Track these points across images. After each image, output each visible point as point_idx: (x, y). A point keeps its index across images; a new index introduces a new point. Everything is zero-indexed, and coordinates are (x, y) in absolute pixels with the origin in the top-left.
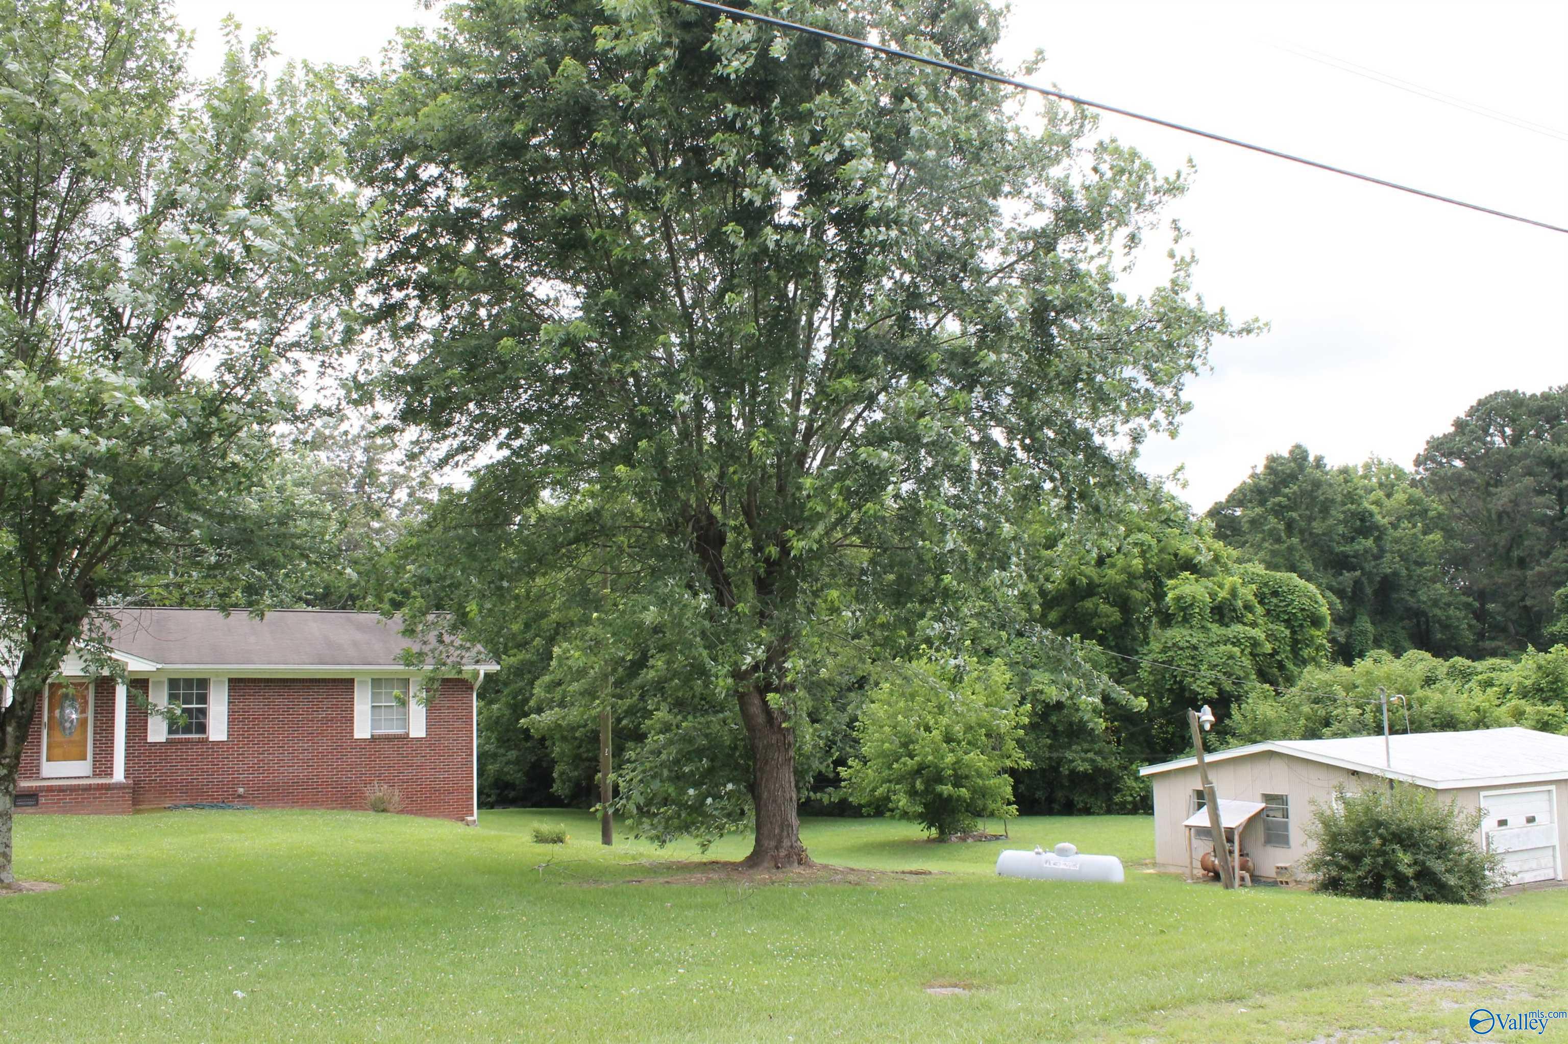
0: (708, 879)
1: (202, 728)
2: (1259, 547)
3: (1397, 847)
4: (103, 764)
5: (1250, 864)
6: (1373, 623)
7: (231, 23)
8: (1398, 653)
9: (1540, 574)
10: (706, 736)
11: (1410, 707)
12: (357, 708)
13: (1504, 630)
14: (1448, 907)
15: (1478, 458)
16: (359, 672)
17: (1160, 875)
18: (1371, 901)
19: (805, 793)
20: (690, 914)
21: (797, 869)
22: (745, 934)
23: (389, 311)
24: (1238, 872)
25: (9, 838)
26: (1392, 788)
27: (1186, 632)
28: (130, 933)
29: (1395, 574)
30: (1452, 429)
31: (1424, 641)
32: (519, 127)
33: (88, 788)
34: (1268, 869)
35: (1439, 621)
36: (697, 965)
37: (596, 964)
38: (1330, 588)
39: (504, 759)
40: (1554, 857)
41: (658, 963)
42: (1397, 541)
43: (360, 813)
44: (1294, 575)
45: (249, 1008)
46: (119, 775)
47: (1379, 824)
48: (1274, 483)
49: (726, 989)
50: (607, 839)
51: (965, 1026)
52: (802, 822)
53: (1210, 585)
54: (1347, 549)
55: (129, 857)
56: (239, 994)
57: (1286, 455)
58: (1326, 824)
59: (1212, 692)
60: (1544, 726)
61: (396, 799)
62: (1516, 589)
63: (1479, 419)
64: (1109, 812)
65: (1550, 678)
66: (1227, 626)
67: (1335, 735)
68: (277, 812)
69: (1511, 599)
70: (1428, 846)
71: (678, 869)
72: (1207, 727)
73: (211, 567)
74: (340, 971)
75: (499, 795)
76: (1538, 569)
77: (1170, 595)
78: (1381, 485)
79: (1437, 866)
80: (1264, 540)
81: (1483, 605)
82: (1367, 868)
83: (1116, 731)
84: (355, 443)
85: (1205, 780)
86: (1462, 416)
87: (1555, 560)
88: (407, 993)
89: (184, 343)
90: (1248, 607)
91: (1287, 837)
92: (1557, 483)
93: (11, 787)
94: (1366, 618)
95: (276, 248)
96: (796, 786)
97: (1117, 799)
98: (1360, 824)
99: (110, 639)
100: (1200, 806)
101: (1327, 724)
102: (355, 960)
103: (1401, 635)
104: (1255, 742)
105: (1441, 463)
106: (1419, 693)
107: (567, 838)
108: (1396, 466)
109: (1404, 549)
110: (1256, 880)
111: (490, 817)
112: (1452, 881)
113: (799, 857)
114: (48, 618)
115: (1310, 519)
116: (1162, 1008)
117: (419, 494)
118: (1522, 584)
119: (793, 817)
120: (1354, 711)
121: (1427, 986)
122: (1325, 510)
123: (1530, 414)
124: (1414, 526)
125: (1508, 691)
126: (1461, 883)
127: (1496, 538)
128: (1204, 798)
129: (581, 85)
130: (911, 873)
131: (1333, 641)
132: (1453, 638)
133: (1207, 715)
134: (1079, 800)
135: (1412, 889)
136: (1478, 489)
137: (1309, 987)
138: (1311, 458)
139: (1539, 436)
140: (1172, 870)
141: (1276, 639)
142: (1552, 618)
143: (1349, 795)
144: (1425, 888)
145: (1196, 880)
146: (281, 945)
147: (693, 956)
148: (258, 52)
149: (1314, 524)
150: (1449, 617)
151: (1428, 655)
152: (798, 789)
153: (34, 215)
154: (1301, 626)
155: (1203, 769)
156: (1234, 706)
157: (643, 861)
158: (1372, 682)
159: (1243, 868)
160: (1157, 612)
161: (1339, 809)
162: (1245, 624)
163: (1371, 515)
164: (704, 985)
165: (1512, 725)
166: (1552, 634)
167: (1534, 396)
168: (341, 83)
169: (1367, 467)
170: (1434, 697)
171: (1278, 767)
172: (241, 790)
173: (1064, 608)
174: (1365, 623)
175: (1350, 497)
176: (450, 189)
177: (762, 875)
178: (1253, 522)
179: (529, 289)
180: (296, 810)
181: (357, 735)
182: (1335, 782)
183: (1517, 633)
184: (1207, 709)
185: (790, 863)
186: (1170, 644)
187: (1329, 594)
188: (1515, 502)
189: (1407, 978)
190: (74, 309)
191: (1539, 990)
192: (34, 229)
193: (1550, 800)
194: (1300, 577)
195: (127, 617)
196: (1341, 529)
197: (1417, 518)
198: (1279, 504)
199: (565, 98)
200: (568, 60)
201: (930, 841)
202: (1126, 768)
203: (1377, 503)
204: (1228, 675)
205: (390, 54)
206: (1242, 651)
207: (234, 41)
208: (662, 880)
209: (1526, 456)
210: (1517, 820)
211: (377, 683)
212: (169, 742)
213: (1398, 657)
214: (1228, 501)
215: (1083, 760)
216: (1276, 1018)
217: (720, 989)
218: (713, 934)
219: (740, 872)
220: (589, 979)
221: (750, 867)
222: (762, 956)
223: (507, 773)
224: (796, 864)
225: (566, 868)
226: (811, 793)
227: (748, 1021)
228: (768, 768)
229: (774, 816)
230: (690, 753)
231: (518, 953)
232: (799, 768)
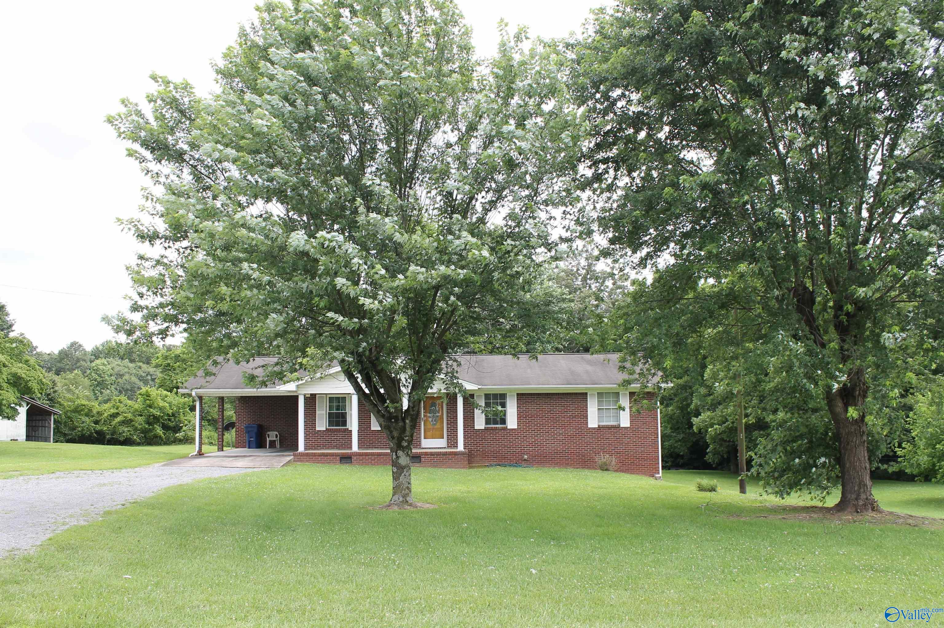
0: (810, 517)
1: (503, 421)
4: (452, 441)
7: (503, 24)
10: (807, 426)
12: (590, 410)
16: (589, 389)
19: (875, 465)
20: (800, 539)
21: (871, 514)
22: (838, 554)
23: (598, 178)
25: (410, 479)
28: (473, 533)
32: (668, 58)
33: (445, 454)
36: (808, 572)
37: (742, 566)
39: (675, 439)
41: (782, 569)
43: (593, 471)
45: (540, 579)
46: (461, 447)
49: (829, 589)
50: (743, 490)
52: (873, 483)
55: (469, 492)
56: (534, 572)
61: (613, 463)
68: (546, 469)
71: (790, 510)
73: (508, 332)
74: (589, 562)
75: (673, 462)
84: (580, 255)
88: (628, 577)
89: (487, 206)
93: (409, 453)
95: (529, 146)
96: (869, 459)
99: (457, 372)
102: (596, 556)
107: (718, 489)
111: (668, 475)
113: (873, 506)
114: (424, 362)
117: (619, 283)
119: (868, 482)
129: (705, 26)
146: (554, 545)
147: (805, 566)
148: (518, 38)
152: (870, 463)
153: (405, 143)
157: (767, 504)
164: (814, 585)
168: (561, 48)
172: (526, 457)
176: (629, 102)
177: (847, 516)
179: (681, 156)
180: (557, 468)
181: (590, 426)
185: (867, 510)
190: (428, 192)
192: (406, 152)
195: (464, 359)
199: (695, 37)
200: (695, 13)
205: (587, 26)
207: (504, 34)
208: (780, 517)
211: (600, 395)
212: (486, 429)
217: (824, 588)
218: (817, 553)
219: (832, 514)
220: (738, 576)
221: (839, 511)
222: (851, 569)
223: (675, 447)
224: (870, 510)
225: (719, 507)
226: (880, 465)
227: (845, 610)
228: (849, 447)
229: (854, 478)
230: (796, 437)
231: (693, 557)
232: (871, 448)
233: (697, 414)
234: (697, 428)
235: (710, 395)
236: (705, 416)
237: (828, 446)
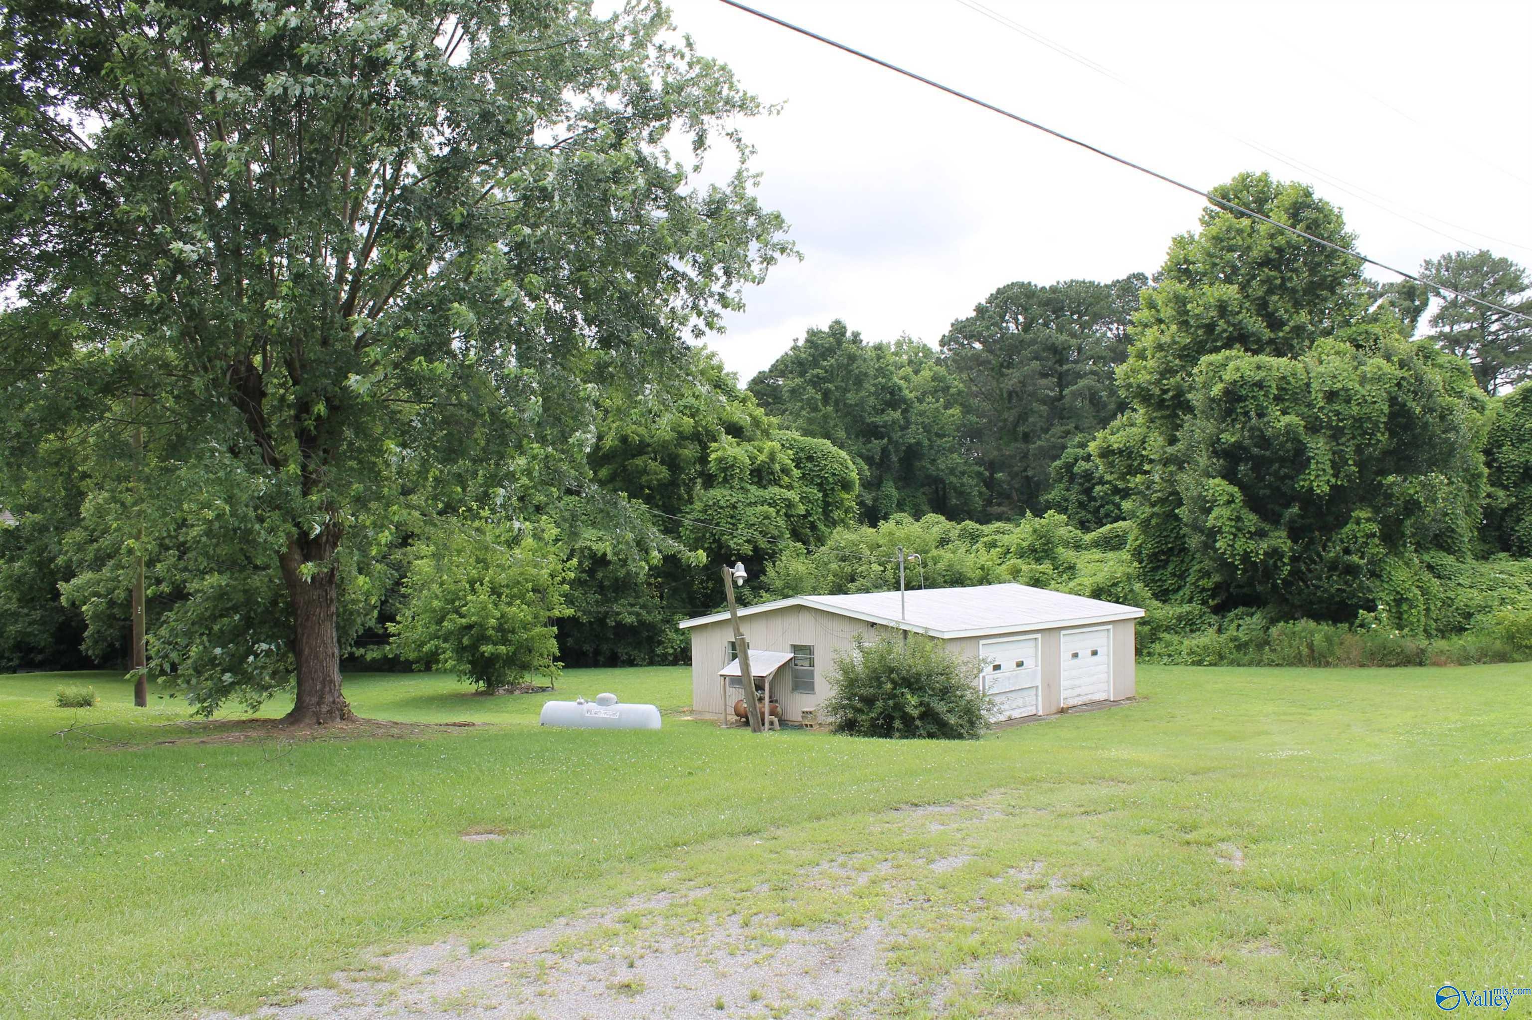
0: (246, 737)
2: (798, 415)
3: (906, 690)
5: (779, 709)
6: (897, 488)
8: (917, 516)
9: (1040, 447)
10: (244, 592)
11: (925, 565)
13: (1008, 497)
14: (944, 743)
15: (994, 341)
17: (696, 721)
18: (881, 740)
19: (348, 649)
20: (225, 773)
21: (339, 724)
22: (280, 790)
24: (767, 718)
26: (905, 638)
27: (726, 492)
29: (919, 443)
30: (973, 314)
31: (941, 506)
34: (795, 716)
35: (955, 489)
36: (228, 824)
37: (118, 829)
38: (861, 456)
39: (27, 619)
40: (1037, 695)
41: (186, 824)
42: (921, 414)
44: (828, 442)
47: (892, 670)
48: (813, 356)
49: (257, 846)
50: (140, 700)
51: (497, 869)
52: (345, 678)
53: (750, 448)
54: (878, 420)
57: (826, 329)
58: (845, 672)
59: (747, 549)
60: (1036, 583)
62: (1021, 461)
63: (997, 306)
64: (651, 663)
65: (1043, 540)
66: (765, 488)
67: (859, 590)
69: (1016, 469)
70: (933, 690)
71: (215, 728)
72: (740, 582)
75: (22, 659)
76: (1039, 443)
77: (713, 456)
78: (910, 362)
79: (940, 707)
80: (802, 408)
81: (992, 475)
82: (879, 711)
83: (659, 587)
85: (738, 632)
86: (983, 302)
87: (1053, 436)
90: (785, 471)
91: (813, 683)
92: (1059, 368)
94: (891, 483)
96: (339, 641)
97: (659, 650)
98: (875, 671)
100: (734, 657)
101: (853, 580)
103: (922, 499)
104: (786, 597)
105: (963, 345)
106: (934, 552)
107: (98, 700)
108: (925, 346)
109: (927, 421)
110: (784, 724)
111: (11, 682)
112: (952, 720)
113: (342, 712)
115: (846, 390)
116: (685, 844)
118: (1025, 456)
119: (337, 676)
120: (876, 567)
121: (920, 811)
122: (859, 382)
123: (1040, 304)
124: (937, 401)
125: (1008, 552)
126: (960, 722)
127: (1006, 415)
128: (738, 650)
130: (454, 725)
131: (861, 504)
132: (966, 504)
133: (740, 571)
134: (622, 651)
135: (917, 727)
136: (992, 369)
137: (819, 818)
138: (849, 334)
139: (1046, 325)
140: (708, 717)
141: (809, 502)
142: (1048, 487)
143: (866, 645)
144: (928, 727)
145: (730, 725)
147: (225, 815)
149: (849, 395)
150: (963, 485)
151: (942, 518)
152: (341, 647)
154: (833, 489)
155: (735, 622)
156: (769, 565)
157: (179, 721)
158: (893, 543)
159: (772, 713)
160: (701, 474)
161: (857, 657)
162: (781, 487)
163: (900, 389)
164: (234, 844)
165: (1010, 582)
166: (1047, 501)
167: (1043, 288)
169: (899, 344)
170: (946, 556)
171: (805, 619)
173: (614, 466)
174: (890, 489)
175: (881, 371)
177: (303, 731)
178: (793, 391)
182: (855, 634)
183: (1019, 501)
184: (740, 565)
185: (333, 719)
186: (711, 503)
187: (859, 460)
188: (1023, 383)
189: (903, 806)
191: (1011, 810)
193: (1036, 647)
194: (834, 443)
196: (872, 401)
197: (940, 394)
198: (817, 376)
201: (478, 694)
202: (668, 622)
203: (906, 378)
204: (764, 534)
206: (778, 512)
208: (198, 740)
209: (1033, 342)
210: (1008, 665)
213: (917, 520)
214: (771, 371)
215: (630, 614)
216: (787, 847)
217: (251, 847)
218: (248, 793)
219: (281, 729)
220: (109, 846)
221: (292, 724)
222: (297, 812)
223: (30, 634)
224: (338, 720)
225: (92, 732)
226: (354, 649)
227: (279, 877)
228: (309, 624)
229: (316, 671)
230: (228, 609)
231: (31, 824)
232: (342, 624)
233: (69, 574)
234: (67, 599)
235: (92, 541)
236: (84, 577)
237: (277, 623)
